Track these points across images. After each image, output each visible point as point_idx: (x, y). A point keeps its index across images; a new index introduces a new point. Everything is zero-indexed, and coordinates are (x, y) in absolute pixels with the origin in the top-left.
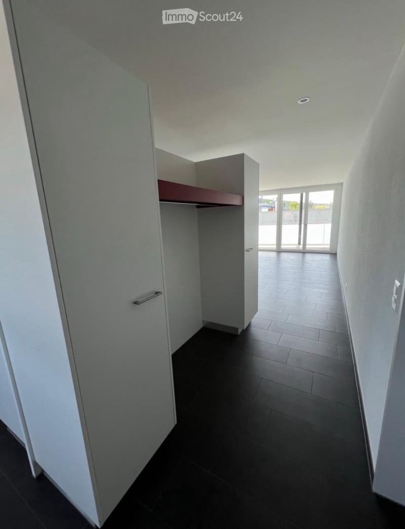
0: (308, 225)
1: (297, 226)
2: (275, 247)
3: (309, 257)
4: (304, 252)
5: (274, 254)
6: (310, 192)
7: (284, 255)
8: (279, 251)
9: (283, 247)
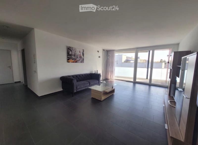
0: (153, 69)
1: (146, 69)
2: (132, 80)
3: (153, 88)
4: (150, 85)
5: (132, 84)
6: (155, 49)
7: (137, 85)
8: (135, 83)
9: (137, 80)
